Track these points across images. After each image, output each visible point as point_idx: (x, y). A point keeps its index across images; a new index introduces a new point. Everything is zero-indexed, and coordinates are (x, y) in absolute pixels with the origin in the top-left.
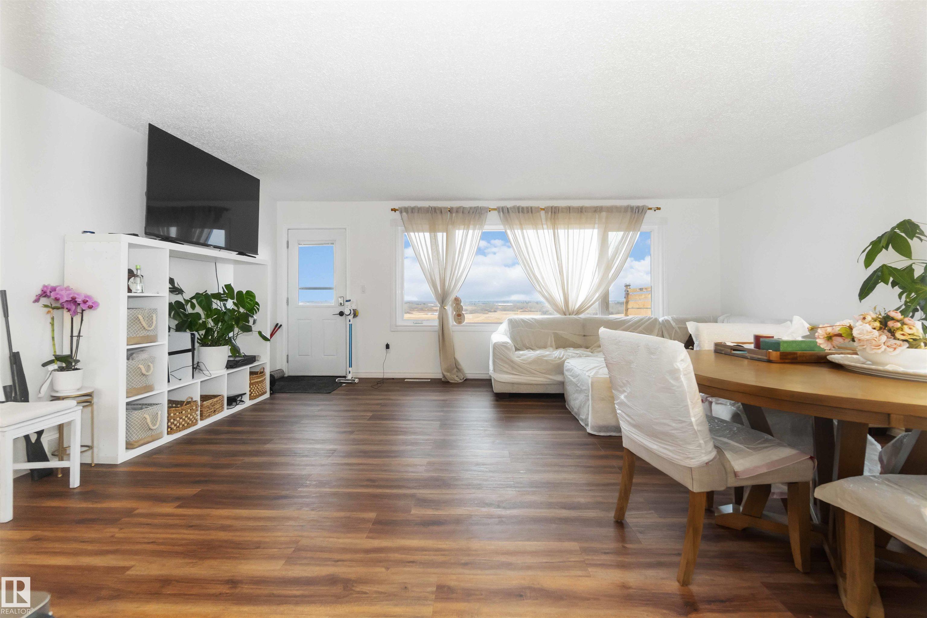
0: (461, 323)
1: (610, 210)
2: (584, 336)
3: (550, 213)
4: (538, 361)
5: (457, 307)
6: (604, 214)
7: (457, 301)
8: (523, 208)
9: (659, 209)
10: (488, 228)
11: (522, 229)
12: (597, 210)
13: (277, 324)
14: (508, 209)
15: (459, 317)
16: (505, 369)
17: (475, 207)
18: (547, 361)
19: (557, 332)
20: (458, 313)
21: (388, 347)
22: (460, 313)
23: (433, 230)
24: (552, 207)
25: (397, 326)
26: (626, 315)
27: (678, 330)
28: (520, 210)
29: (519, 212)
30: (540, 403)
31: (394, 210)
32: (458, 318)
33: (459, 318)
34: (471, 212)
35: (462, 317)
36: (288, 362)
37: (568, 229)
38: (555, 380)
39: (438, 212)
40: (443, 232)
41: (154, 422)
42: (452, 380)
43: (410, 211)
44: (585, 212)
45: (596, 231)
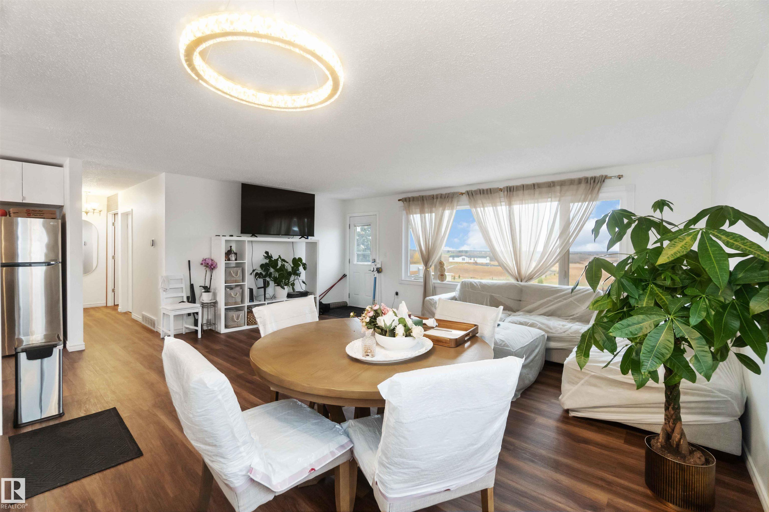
0: (444, 281)
1: (562, 183)
2: (520, 301)
3: (506, 192)
5: (441, 269)
6: (558, 188)
7: (441, 264)
8: (483, 190)
9: (621, 176)
10: (460, 208)
11: (483, 207)
12: (551, 185)
13: (345, 274)
14: (473, 192)
15: (442, 276)
17: (449, 193)
19: (493, 294)
20: (441, 273)
21: (397, 294)
22: (443, 273)
23: (422, 212)
24: (507, 187)
25: (403, 280)
28: (482, 192)
29: (480, 194)
31: (399, 200)
32: (441, 278)
34: (446, 197)
35: (444, 276)
36: (349, 297)
37: (522, 204)
39: (425, 199)
40: (428, 213)
41: (238, 318)
43: (408, 200)
44: (539, 188)
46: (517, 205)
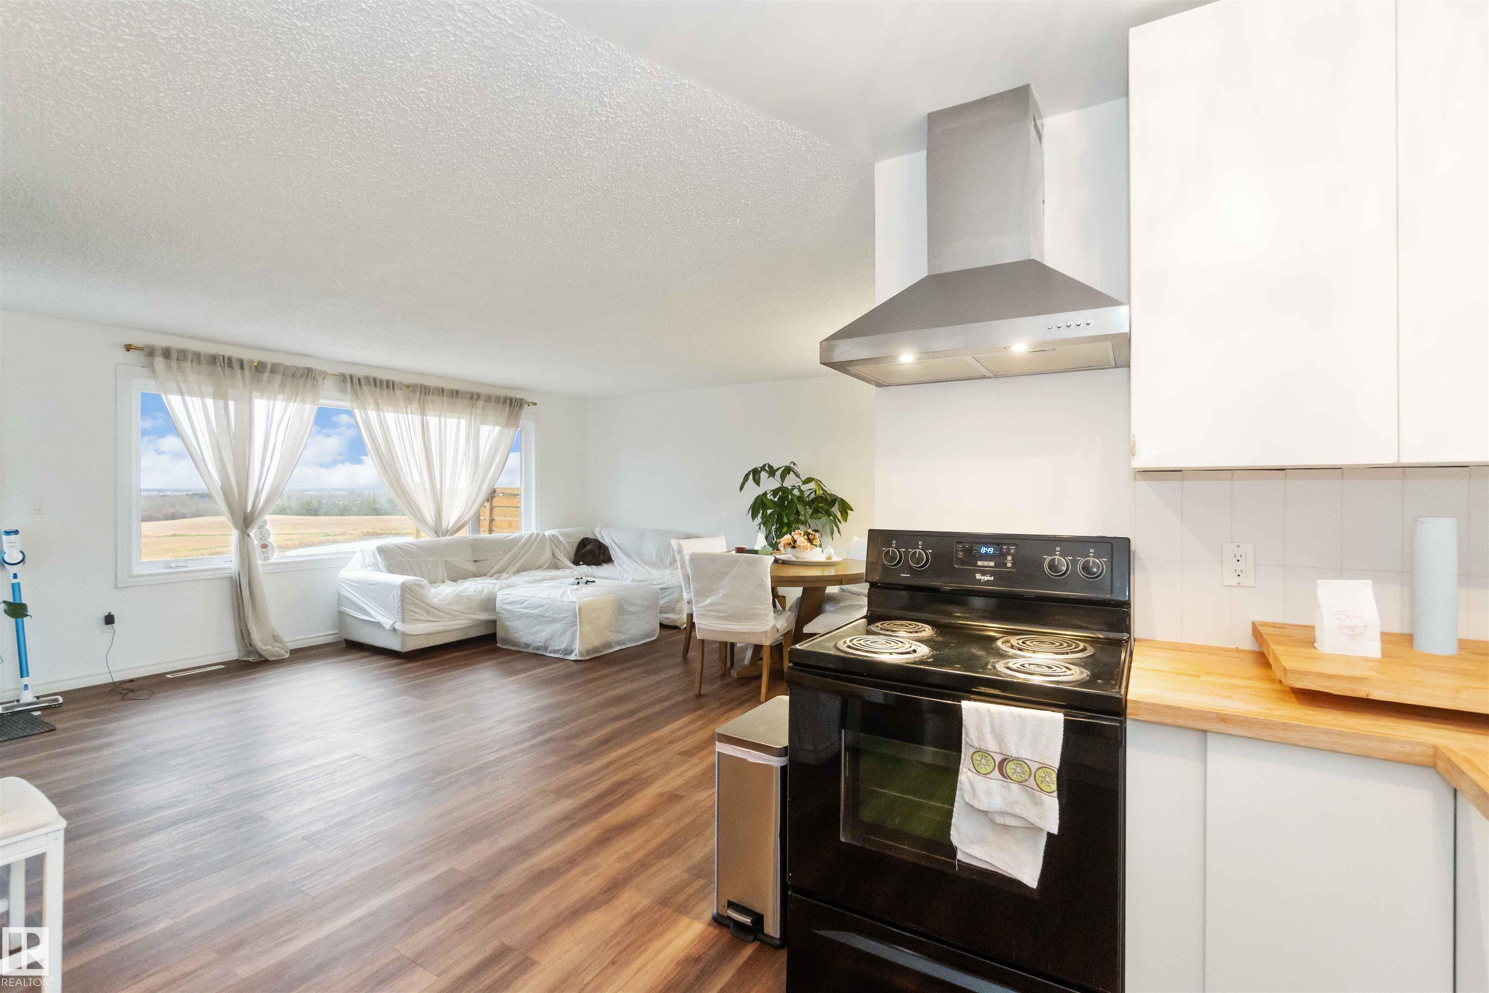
0: (269, 559)
1: (488, 399)
2: (475, 561)
3: (418, 393)
4: (459, 598)
5: (261, 532)
8: (380, 381)
9: (535, 404)
10: (324, 402)
11: (378, 411)
14: (359, 379)
16: (419, 617)
17: (305, 368)
18: (468, 598)
20: (262, 543)
21: (109, 620)
22: (266, 542)
23: (220, 395)
24: (419, 385)
25: (133, 577)
26: (491, 531)
27: (566, 545)
28: (375, 383)
29: (374, 386)
30: (463, 653)
31: (127, 347)
32: (263, 552)
33: (265, 550)
34: (295, 375)
35: (268, 548)
38: (479, 620)
39: (236, 366)
42: (273, 655)
43: (174, 355)
44: (462, 397)
45: (463, 422)
46: (435, 416)
